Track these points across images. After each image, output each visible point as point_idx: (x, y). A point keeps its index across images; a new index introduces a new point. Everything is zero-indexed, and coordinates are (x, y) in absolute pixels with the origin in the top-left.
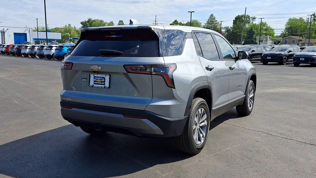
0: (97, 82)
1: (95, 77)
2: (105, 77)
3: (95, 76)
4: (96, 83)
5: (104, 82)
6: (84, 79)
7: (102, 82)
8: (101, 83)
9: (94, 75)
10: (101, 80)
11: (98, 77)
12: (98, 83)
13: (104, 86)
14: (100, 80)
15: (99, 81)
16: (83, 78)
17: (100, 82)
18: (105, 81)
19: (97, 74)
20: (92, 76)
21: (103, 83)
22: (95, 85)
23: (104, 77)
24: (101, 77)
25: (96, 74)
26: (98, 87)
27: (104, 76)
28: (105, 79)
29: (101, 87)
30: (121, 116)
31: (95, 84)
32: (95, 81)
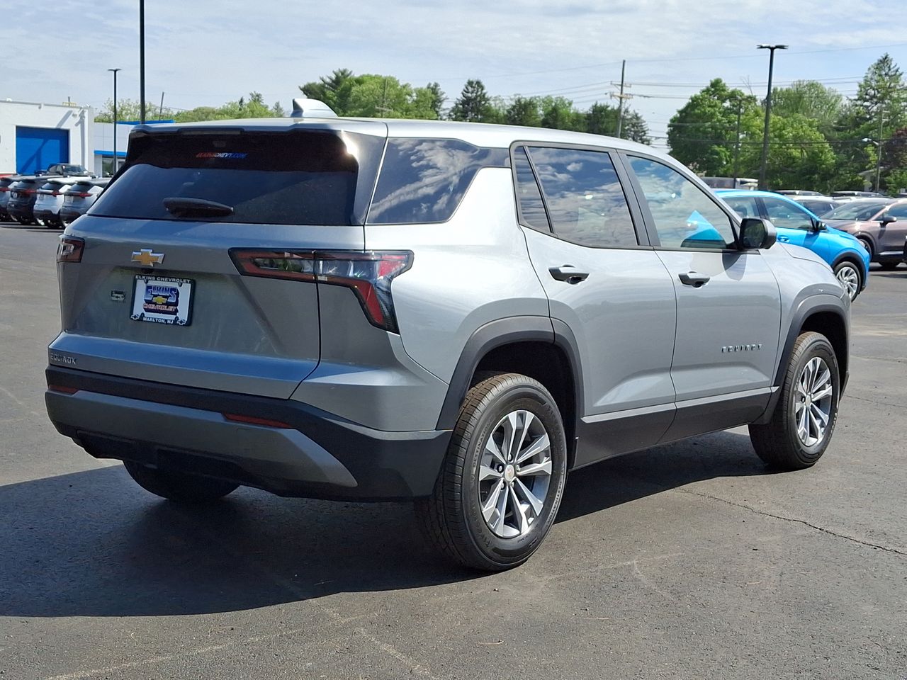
0: (155, 304)
1: (148, 288)
2: (179, 289)
3: (151, 283)
4: (152, 307)
5: (176, 304)
6: (117, 295)
7: (168, 304)
8: (165, 308)
9: (147, 283)
10: (167, 297)
11: (159, 289)
12: (159, 307)
13: (173, 317)
14: (164, 297)
15: (160, 300)
16: (117, 293)
17: (163, 304)
18: (177, 300)
19: (156, 280)
20: (141, 286)
21: (171, 308)
22: (147, 314)
23: (175, 290)
24: (166, 289)
25: (154, 278)
26: (156, 322)
27: (174, 285)
28: (178, 294)
29: (166, 321)
30: (217, 418)
31: (147, 310)
32: (148, 302)
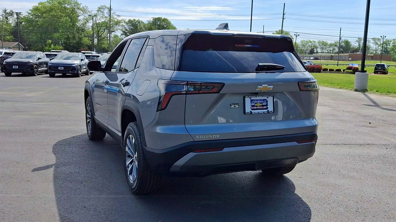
0: (257, 106)
1: (252, 100)
2: (267, 99)
3: (252, 98)
4: (255, 108)
5: (267, 105)
6: (234, 105)
7: (263, 106)
8: (262, 107)
10: (262, 103)
11: (257, 100)
12: (258, 107)
14: (260, 103)
16: (233, 104)
17: (260, 106)
18: (267, 104)
19: (256, 97)
20: (248, 100)
21: (265, 107)
22: (253, 111)
23: (265, 100)
26: (259, 113)
27: (265, 98)
29: (264, 112)
31: (252, 109)
32: (252, 106)
